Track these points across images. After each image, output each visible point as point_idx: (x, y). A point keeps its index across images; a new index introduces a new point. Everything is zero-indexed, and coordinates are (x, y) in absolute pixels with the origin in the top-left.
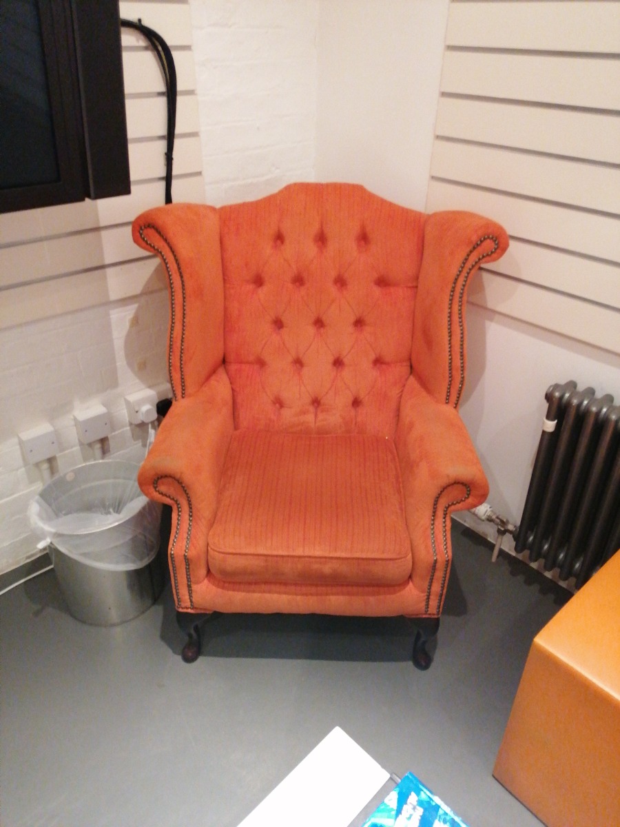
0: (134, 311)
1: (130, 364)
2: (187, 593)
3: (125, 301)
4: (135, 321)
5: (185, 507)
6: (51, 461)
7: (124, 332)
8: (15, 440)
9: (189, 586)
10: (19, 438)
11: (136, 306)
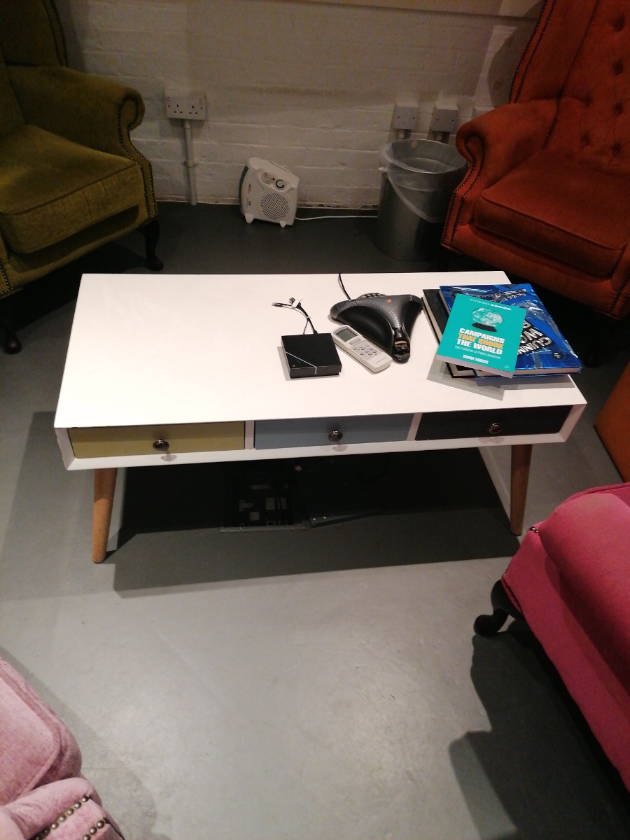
0: (511, 33)
1: (490, 78)
2: (451, 232)
3: (509, 20)
4: (509, 42)
5: (478, 167)
6: (407, 132)
7: (497, 49)
8: (392, 106)
9: (455, 226)
10: (396, 104)
11: (514, 28)
